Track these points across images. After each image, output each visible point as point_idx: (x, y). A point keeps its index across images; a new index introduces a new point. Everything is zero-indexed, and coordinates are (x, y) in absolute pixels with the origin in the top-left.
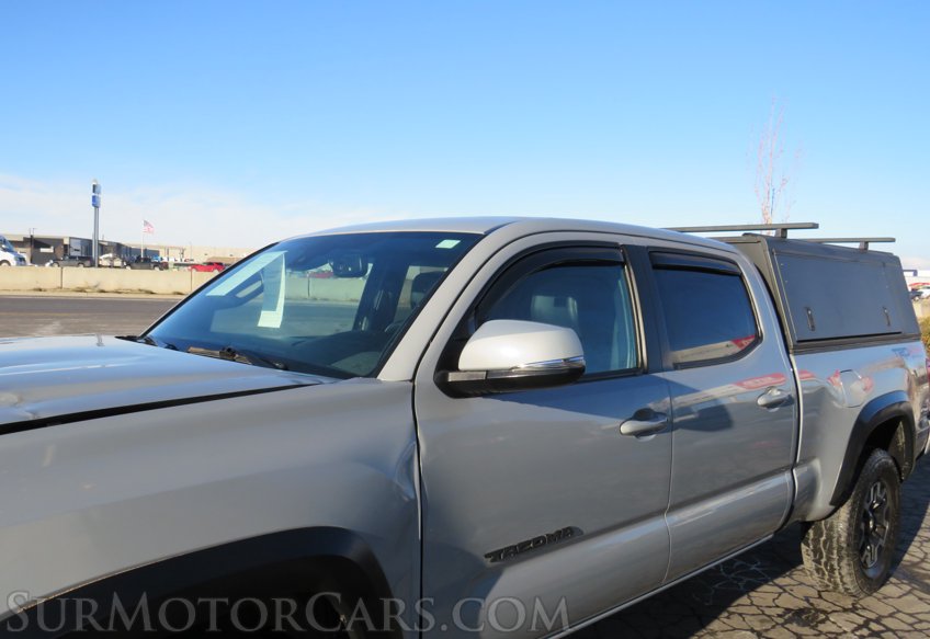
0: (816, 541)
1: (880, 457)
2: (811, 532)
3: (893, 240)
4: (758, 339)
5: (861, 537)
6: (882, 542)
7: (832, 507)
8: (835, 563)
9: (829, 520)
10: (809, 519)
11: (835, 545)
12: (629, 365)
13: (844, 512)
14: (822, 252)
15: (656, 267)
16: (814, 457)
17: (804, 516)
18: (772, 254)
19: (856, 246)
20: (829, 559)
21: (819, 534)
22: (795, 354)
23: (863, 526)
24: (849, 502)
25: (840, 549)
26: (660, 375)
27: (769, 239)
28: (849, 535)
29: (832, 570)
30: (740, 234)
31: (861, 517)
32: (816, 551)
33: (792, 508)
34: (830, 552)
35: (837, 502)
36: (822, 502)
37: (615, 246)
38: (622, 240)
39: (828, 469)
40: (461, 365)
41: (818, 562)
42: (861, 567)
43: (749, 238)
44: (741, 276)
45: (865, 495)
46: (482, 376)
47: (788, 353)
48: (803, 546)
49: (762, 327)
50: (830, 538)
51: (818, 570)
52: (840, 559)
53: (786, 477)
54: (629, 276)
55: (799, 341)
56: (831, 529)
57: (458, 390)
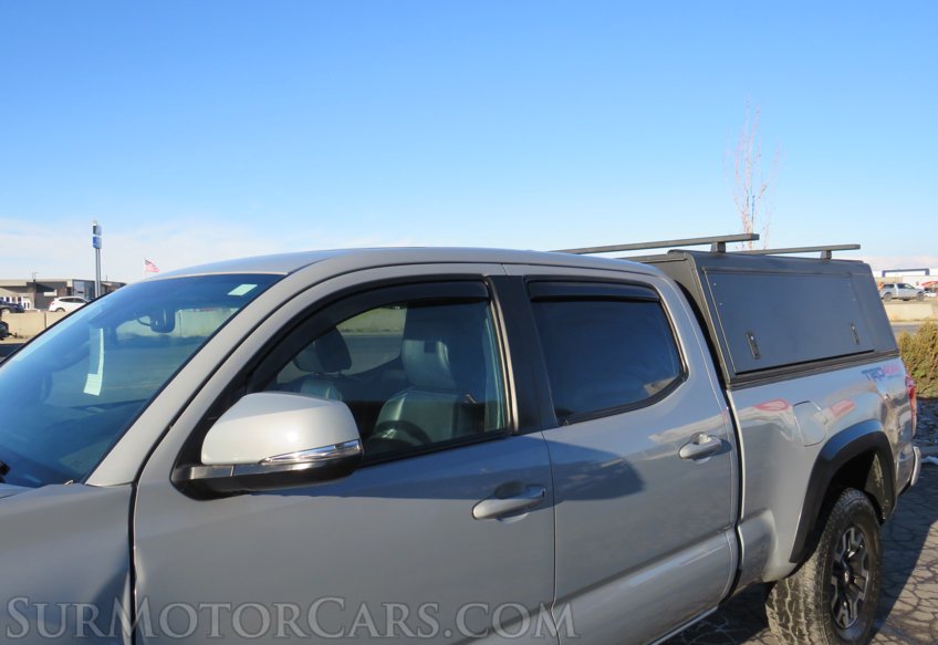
0: (781, 602)
1: (852, 497)
2: (774, 591)
3: (857, 247)
4: (683, 375)
5: (833, 595)
6: (862, 596)
7: (794, 565)
8: (804, 628)
9: (794, 577)
10: (767, 579)
11: (802, 607)
13: (810, 568)
14: (770, 268)
15: (536, 300)
16: (765, 509)
17: (760, 578)
18: (701, 273)
19: (817, 255)
20: (797, 623)
21: (783, 594)
22: (734, 389)
23: (834, 581)
24: (815, 555)
25: (808, 611)
26: (537, 435)
27: (699, 257)
28: (817, 594)
29: (801, 636)
30: (664, 251)
31: (832, 569)
32: (782, 614)
33: (738, 573)
34: (796, 615)
35: (799, 558)
36: (779, 561)
37: (479, 278)
38: (487, 271)
39: (783, 520)
40: (205, 457)
41: (784, 626)
42: (836, 629)
43: (675, 258)
44: (659, 302)
45: (835, 544)
46: (230, 472)
47: (723, 388)
48: (767, 608)
49: (687, 361)
50: (795, 599)
51: (786, 636)
52: (809, 624)
53: (729, 536)
54: (497, 314)
55: (737, 374)
56: (796, 587)
57: (205, 491)
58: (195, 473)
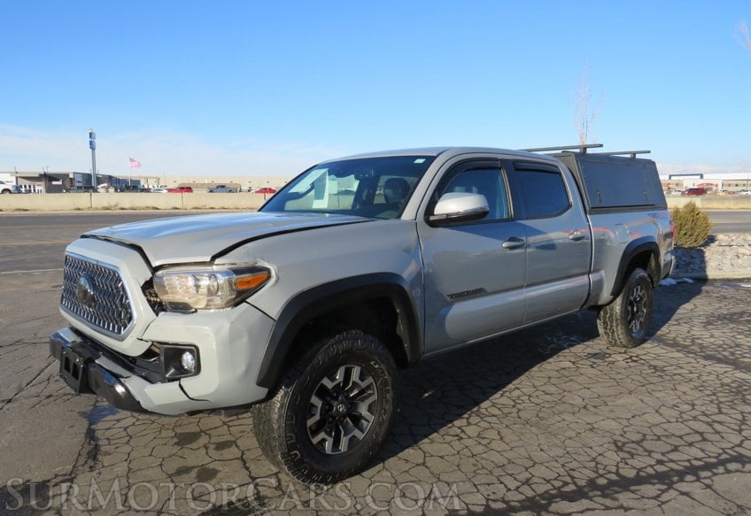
0: (605, 317)
1: (640, 273)
2: (602, 313)
3: (649, 152)
4: (570, 206)
5: (629, 316)
6: (642, 319)
7: (612, 297)
8: (614, 328)
9: (611, 305)
10: (600, 303)
11: (614, 318)
12: (505, 217)
13: (619, 300)
14: (608, 160)
15: (517, 170)
16: (600, 269)
17: (597, 302)
18: (577, 162)
19: (629, 156)
20: (611, 326)
21: (606, 313)
22: (590, 214)
23: (629, 308)
24: (621, 295)
25: (617, 320)
26: (520, 222)
27: (575, 153)
28: (622, 312)
29: (613, 332)
30: (560, 151)
31: (629, 303)
32: (605, 323)
33: (589, 294)
34: (612, 322)
35: (615, 294)
36: (606, 295)
37: (497, 160)
38: (500, 157)
39: (609, 276)
40: (435, 213)
41: (606, 328)
42: (629, 331)
43: (565, 154)
44: (560, 174)
45: (630, 292)
46: (445, 217)
47: (586, 214)
48: (598, 321)
49: (571, 200)
50: (611, 315)
51: (606, 333)
52: (618, 325)
53: (586, 277)
54: (504, 174)
55: (591, 208)
56: (612, 310)
57: (434, 224)
58: (432, 218)
